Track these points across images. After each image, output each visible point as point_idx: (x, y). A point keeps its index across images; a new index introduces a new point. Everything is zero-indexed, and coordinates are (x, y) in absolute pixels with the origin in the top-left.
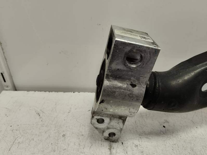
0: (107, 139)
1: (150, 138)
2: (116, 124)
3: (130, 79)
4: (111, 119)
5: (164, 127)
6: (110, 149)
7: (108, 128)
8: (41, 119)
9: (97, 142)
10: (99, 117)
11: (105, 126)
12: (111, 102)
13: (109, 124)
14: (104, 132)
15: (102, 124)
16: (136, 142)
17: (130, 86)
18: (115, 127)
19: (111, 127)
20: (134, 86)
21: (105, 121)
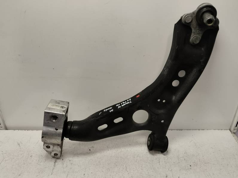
0: (54, 157)
1: (80, 156)
2: (57, 148)
3: (54, 127)
4: (53, 146)
5: (90, 150)
6: (55, 163)
7: (53, 151)
8: (20, 147)
9: (49, 159)
10: (47, 145)
11: (51, 150)
12: (47, 137)
13: (53, 148)
14: (51, 153)
15: (49, 149)
16: (71, 159)
17: (55, 130)
18: (56, 150)
19: (54, 150)
20: (57, 129)
21: (51, 147)
